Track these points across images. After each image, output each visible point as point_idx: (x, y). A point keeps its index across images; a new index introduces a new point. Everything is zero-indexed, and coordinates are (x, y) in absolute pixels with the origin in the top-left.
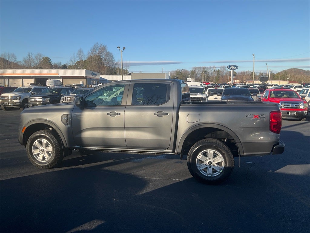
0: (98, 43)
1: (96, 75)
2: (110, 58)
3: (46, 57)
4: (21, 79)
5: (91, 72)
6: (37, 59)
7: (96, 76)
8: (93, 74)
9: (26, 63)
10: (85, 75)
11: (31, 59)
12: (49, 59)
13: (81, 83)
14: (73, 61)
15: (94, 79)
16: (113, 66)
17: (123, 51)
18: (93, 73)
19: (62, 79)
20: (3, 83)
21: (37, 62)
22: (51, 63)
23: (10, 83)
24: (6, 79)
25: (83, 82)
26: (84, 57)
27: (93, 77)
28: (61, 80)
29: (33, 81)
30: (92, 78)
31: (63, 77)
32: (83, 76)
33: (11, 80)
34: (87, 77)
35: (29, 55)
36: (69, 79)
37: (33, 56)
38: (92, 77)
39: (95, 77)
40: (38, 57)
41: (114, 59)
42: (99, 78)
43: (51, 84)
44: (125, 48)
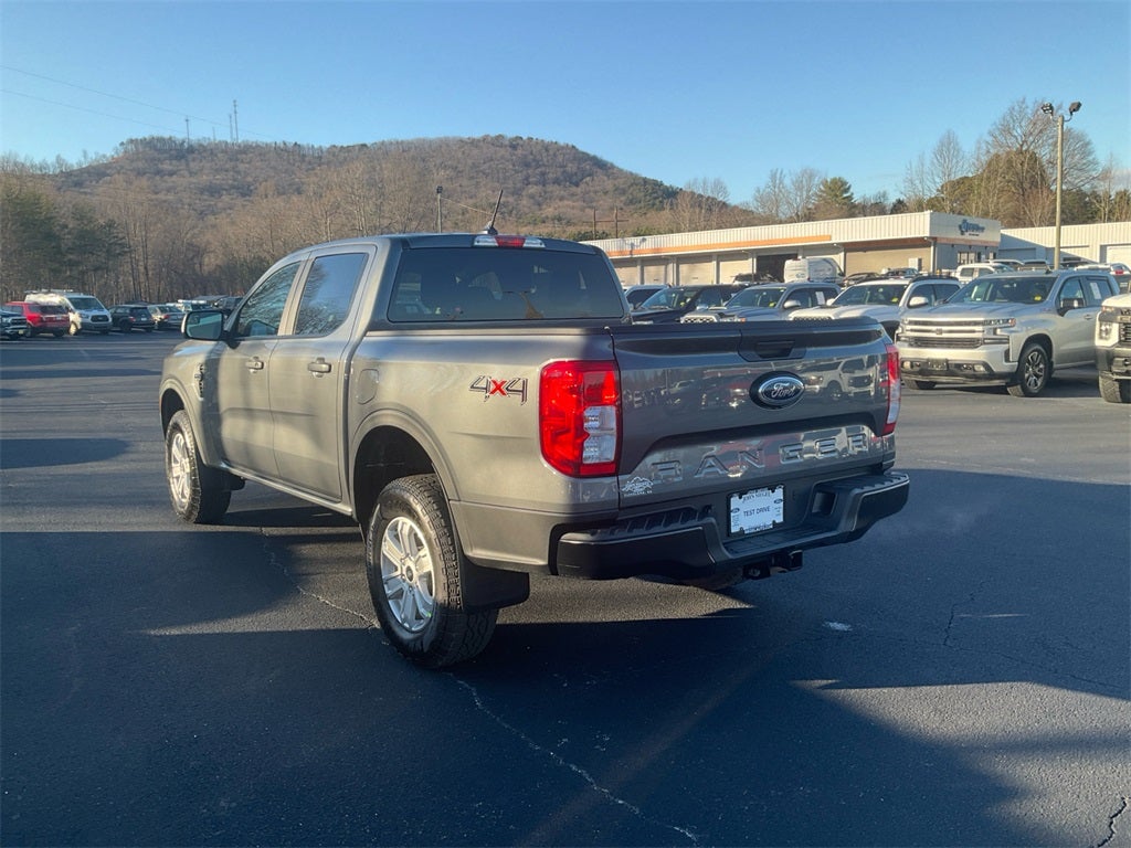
0: (1023, 102)
1: (983, 229)
2: (1074, 156)
3: (835, 179)
4: (715, 263)
5: (959, 219)
6: (799, 188)
7: (981, 234)
8: (965, 227)
9: (764, 206)
10: (927, 234)
11: (780, 191)
12: (844, 183)
13: (913, 263)
14: (917, 182)
15: (970, 247)
16: (1087, 186)
17: (1067, 118)
18: (965, 221)
19: (842, 254)
20: (662, 277)
21: (798, 201)
22: (850, 198)
23: (681, 275)
24: (671, 266)
25: (920, 261)
26: (961, 164)
27: (967, 236)
28: (839, 258)
29: (748, 267)
30: (963, 243)
31: (850, 248)
32: (921, 235)
33: (684, 268)
34: (935, 239)
35: (773, 177)
36: (869, 253)
37: (787, 182)
38: (963, 237)
39: (975, 238)
40: (804, 182)
41: (1090, 158)
42: (999, 240)
43: (798, 276)
44: (1079, 105)
